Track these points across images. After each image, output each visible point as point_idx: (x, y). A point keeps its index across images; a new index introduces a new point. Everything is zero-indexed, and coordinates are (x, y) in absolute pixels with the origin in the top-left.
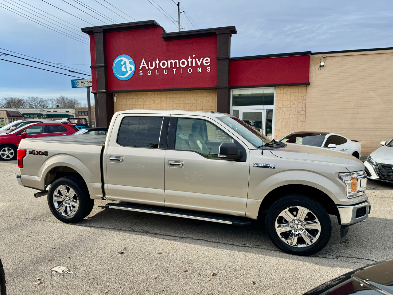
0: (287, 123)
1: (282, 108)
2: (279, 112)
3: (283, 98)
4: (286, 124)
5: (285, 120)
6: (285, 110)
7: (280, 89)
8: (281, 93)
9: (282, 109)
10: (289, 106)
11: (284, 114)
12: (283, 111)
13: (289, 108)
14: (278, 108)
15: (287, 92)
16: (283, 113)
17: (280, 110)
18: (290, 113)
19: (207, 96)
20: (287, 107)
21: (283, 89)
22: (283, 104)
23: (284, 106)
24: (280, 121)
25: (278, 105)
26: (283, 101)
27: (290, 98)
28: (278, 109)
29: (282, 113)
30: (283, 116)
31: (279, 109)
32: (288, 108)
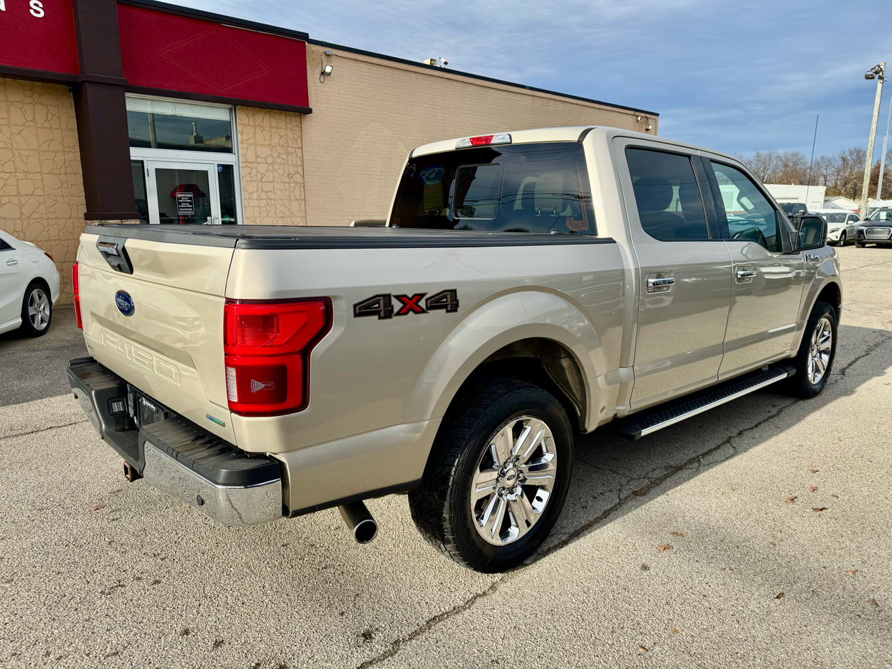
0: (269, 202)
1: (255, 162)
2: (250, 173)
3: (254, 137)
4: (268, 204)
5: (264, 196)
6: (262, 168)
7: (247, 115)
8: (248, 125)
9: (255, 165)
10: (270, 160)
11: (262, 179)
12: (258, 170)
13: (271, 166)
14: (247, 162)
15: (261, 124)
16: (259, 176)
17: (252, 168)
18: (274, 177)
20: (266, 163)
21: (254, 115)
22: (256, 153)
23: (259, 160)
24: (255, 196)
25: (245, 155)
26: (255, 144)
27: (270, 140)
28: (247, 166)
29: (256, 175)
30: (260, 184)
31: (250, 165)
32: (269, 164)
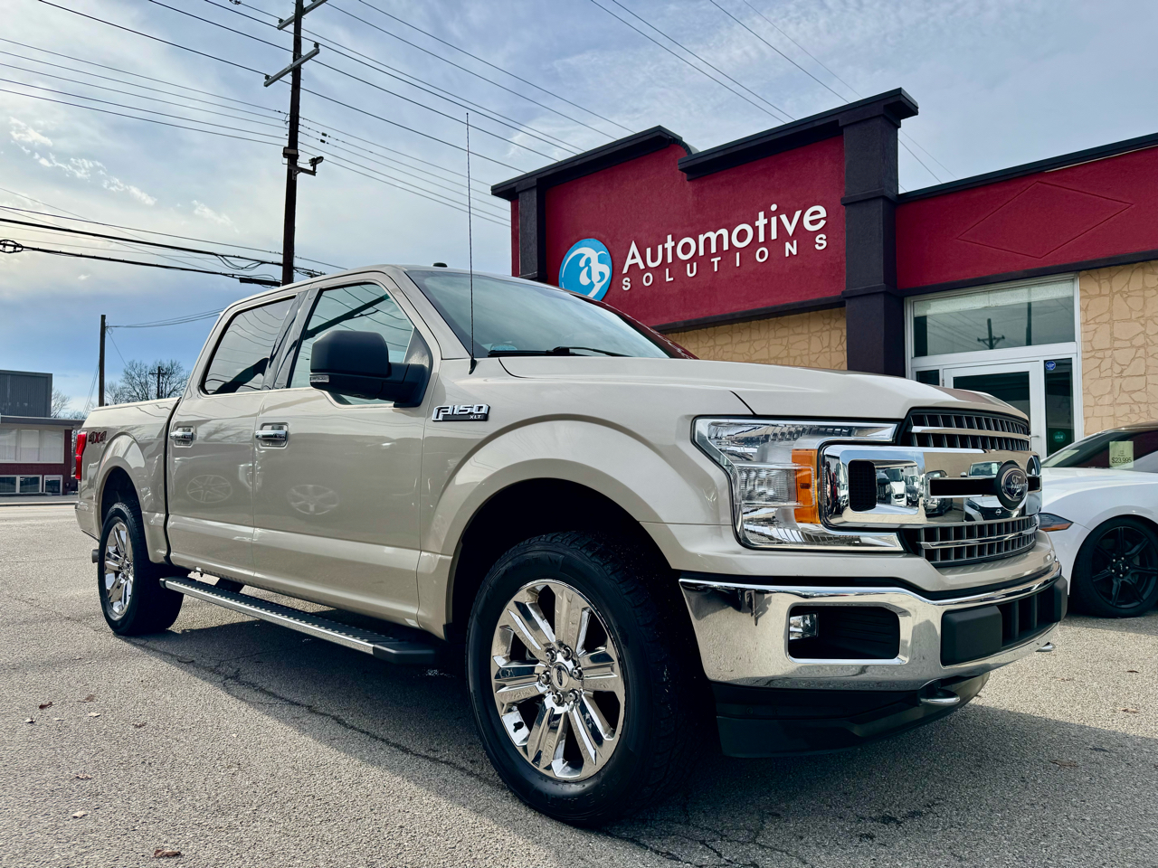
0: (1135, 408)
1: (1109, 349)
2: (1099, 366)
3: (1110, 311)
4: (1132, 411)
5: (1125, 398)
6: (1123, 356)
7: (1098, 281)
8: (1100, 295)
9: (1108, 353)
10: (1140, 341)
11: (1122, 372)
12: (1114, 359)
13: (1142, 350)
14: (1093, 350)
15: (1126, 289)
16: (1117, 369)
17: (1102, 359)
18: (1147, 367)
19: (824, 329)
20: (1132, 346)
21: (1110, 279)
22: (1112, 334)
23: (1117, 344)
24: (1107, 400)
25: (1090, 341)
26: (1111, 322)
27: (1142, 310)
28: (1093, 357)
29: (1111, 368)
30: (1117, 382)
31: (1100, 354)
32: (1139, 348)
